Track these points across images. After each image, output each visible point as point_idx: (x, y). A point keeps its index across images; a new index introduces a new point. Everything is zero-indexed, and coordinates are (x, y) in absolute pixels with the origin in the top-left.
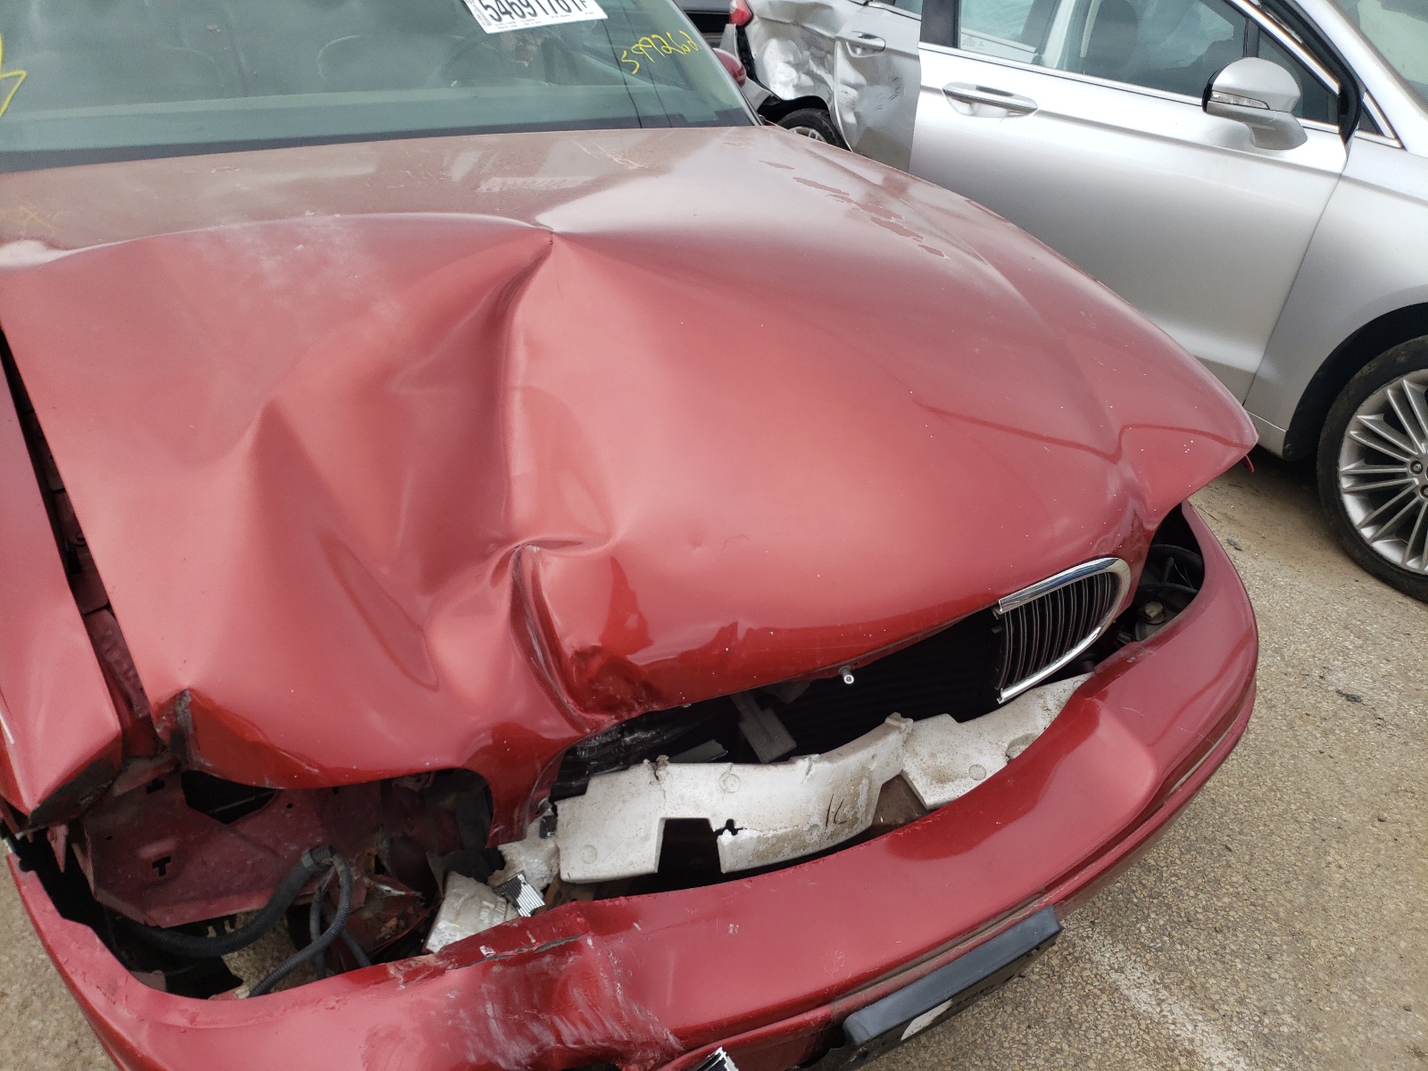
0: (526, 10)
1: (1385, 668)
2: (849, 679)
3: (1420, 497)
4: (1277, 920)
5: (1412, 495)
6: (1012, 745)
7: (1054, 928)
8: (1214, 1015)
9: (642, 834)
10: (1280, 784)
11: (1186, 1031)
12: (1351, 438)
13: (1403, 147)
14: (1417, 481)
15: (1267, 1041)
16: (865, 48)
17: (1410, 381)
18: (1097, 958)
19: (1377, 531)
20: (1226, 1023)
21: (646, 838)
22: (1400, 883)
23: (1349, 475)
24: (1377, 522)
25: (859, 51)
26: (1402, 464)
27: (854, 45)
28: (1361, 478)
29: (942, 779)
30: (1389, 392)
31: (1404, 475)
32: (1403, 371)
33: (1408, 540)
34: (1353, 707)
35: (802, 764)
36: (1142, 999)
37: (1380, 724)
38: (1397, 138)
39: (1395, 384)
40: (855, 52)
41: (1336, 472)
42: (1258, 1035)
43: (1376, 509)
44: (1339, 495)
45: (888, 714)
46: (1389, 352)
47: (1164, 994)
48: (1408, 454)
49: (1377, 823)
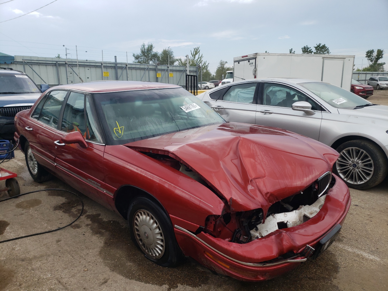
0: (190, 108)
1: (359, 200)
2: (302, 193)
3: (353, 171)
4: (364, 237)
5: (351, 171)
6: (319, 207)
7: (341, 227)
8: (361, 250)
9: (275, 226)
10: (353, 219)
11: (359, 253)
12: (337, 163)
13: (331, 113)
14: (351, 168)
15: (372, 251)
16: (219, 109)
17: (345, 151)
18: (339, 246)
19: (347, 179)
20: (364, 250)
21: (276, 226)
22: (379, 229)
23: (339, 170)
24: (347, 177)
25: (217, 109)
26: (348, 166)
27: (216, 108)
28: (341, 170)
29: (311, 214)
30: (341, 153)
31: (349, 167)
32: (343, 149)
33: (353, 179)
34: (357, 207)
35: (294, 211)
36: (350, 250)
37: (363, 208)
38: (329, 111)
39: (342, 152)
40: (216, 109)
41: (336, 170)
42: (370, 251)
43: (345, 175)
44: (338, 174)
45: (299, 206)
46: (339, 147)
47: (353, 249)
48: (348, 164)
49: (371, 222)
